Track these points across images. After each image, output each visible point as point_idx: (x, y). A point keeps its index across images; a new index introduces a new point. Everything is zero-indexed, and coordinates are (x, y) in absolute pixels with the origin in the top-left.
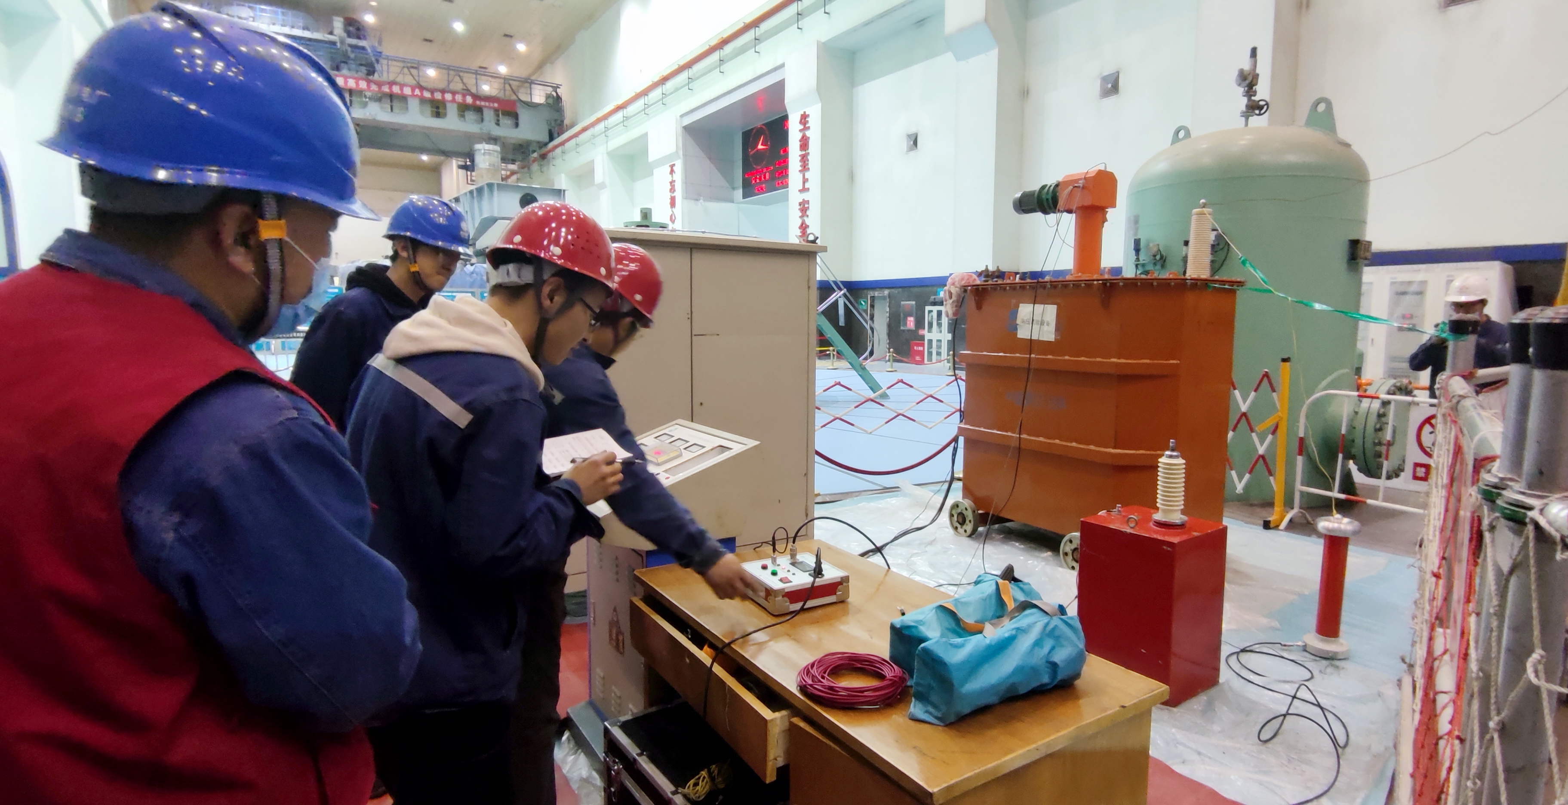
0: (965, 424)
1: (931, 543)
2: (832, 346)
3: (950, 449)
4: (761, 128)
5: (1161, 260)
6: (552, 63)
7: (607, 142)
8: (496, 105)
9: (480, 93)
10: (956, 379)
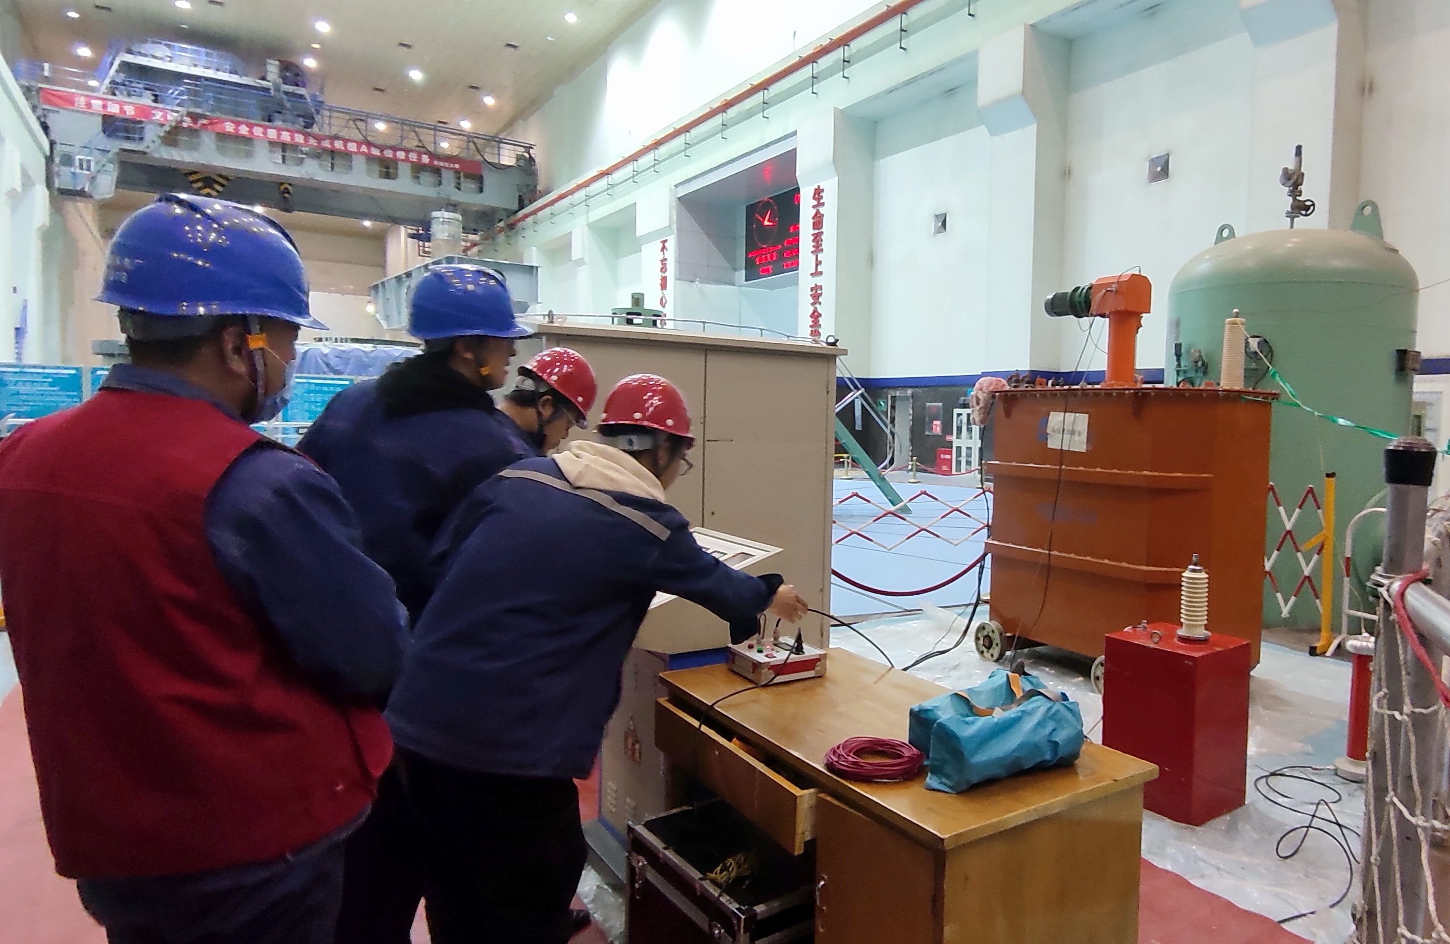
0: (993, 539)
1: (955, 668)
2: (847, 453)
3: (976, 569)
4: (768, 202)
5: (1204, 366)
6: (525, 119)
7: (588, 212)
8: (457, 166)
9: (439, 151)
10: (984, 493)
